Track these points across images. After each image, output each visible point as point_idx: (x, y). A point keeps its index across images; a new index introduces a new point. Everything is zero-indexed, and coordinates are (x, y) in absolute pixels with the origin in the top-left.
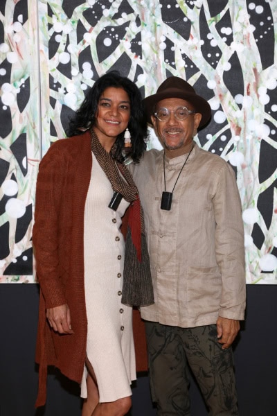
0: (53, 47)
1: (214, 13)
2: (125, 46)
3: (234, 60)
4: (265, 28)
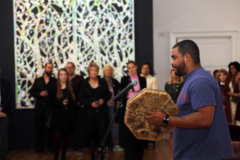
1: (110, 51)
2: (93, 58)
3: (115, 61)
4: (121, 54)
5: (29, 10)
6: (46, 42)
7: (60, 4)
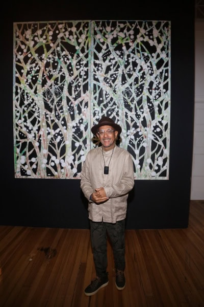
0: (95, 114)
1: (138, 105)
2: (114, 114)
3: (144, 118)
4: (152, 110)
7: (73, 42)
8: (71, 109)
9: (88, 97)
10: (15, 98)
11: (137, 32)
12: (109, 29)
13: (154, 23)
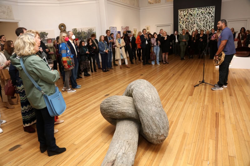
1: (206, 26)
4: (209, 27)
5: (183, 16)
6: (187, 24)
7: (192, 13)
8: (191, 28)
9: (195, 25)
10: (179, 26)
11: (207, 9)
12: (200, 9)
13: (211, 7)
